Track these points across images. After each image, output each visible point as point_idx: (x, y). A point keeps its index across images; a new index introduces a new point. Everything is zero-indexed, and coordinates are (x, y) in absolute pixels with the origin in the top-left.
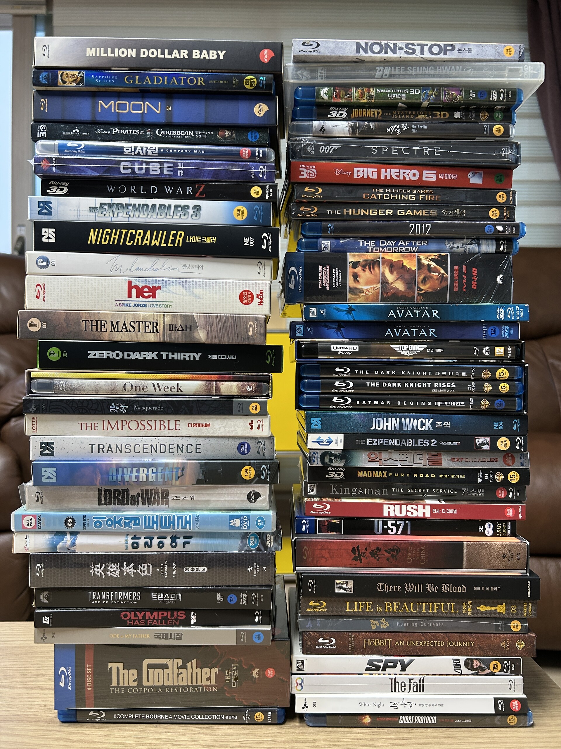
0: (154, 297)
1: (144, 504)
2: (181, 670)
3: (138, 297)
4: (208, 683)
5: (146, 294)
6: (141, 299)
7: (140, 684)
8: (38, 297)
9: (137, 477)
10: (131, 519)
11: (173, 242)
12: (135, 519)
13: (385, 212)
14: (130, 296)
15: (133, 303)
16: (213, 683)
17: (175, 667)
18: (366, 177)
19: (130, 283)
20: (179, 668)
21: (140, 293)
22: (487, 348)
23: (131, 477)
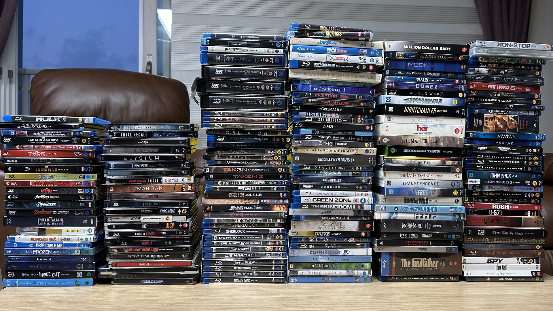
0: (426, 131)
1: (420, 203)
2: (425, 262)
3: (420, 131)
4: (434, 266)
5: (423, 130)
6: (422, 131)
7: (411, 267)
8: (387, 131)
9: (420, 193)
10: (417, 208)
11: (433, 112)
12: (418, 208)
13: (497, 100)
14: (418, 130)
15: (419, 133)
16: (436, 266)
17: (424, 260)
18: (492, 88)
19: (418, 126)
20: (425, 261)
21: (421, 129)
22: (531, 149)
23: (417, 193)
